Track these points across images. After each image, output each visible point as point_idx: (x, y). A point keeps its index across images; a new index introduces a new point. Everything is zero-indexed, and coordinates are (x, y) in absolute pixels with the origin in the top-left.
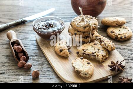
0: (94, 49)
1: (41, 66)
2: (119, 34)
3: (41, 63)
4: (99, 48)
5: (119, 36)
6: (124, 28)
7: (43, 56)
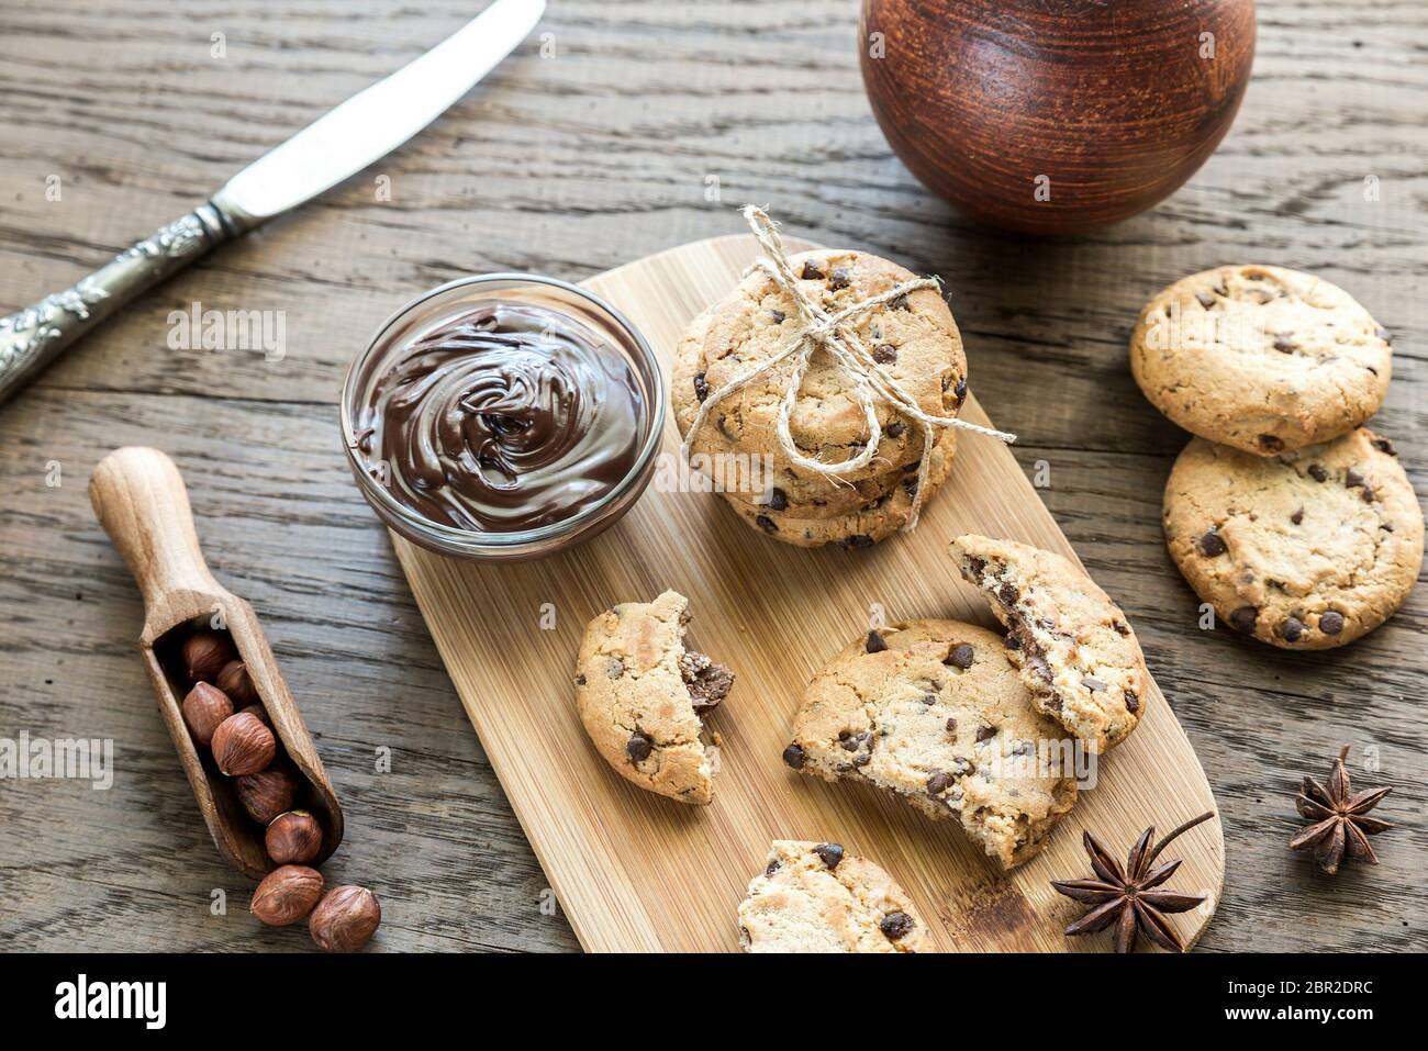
0: (951, 726)
1: (465, 892)
2: (1275, 585)
3: (463, 852)
4: (996, 718)
5: (1274, 610)
6: (1352, 481)
7: (466, 751)
